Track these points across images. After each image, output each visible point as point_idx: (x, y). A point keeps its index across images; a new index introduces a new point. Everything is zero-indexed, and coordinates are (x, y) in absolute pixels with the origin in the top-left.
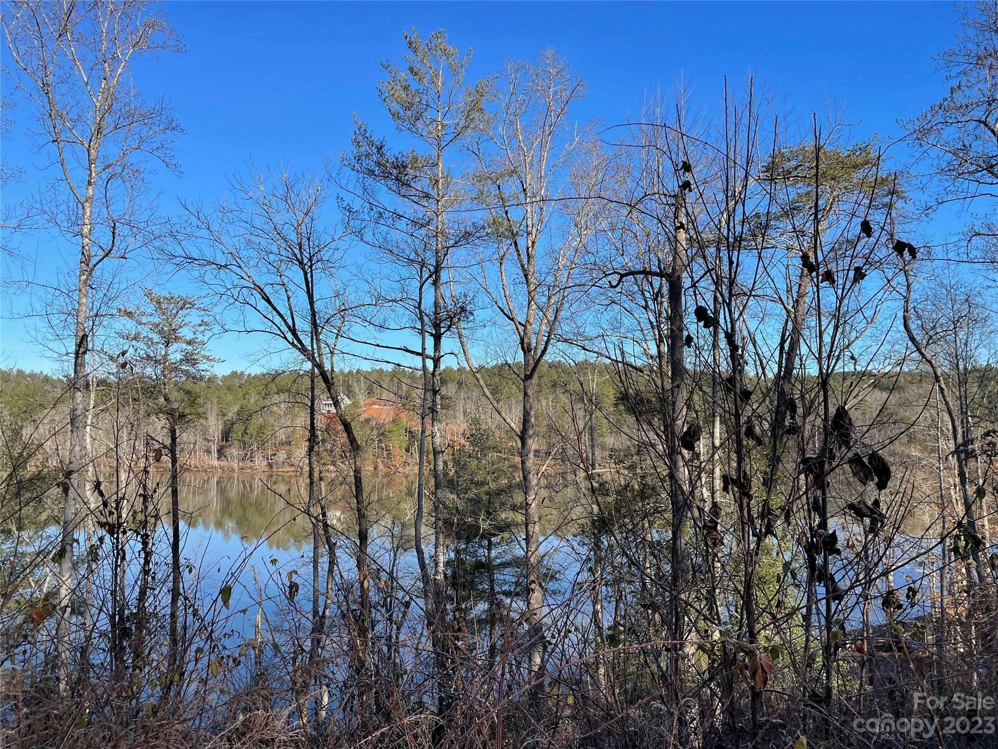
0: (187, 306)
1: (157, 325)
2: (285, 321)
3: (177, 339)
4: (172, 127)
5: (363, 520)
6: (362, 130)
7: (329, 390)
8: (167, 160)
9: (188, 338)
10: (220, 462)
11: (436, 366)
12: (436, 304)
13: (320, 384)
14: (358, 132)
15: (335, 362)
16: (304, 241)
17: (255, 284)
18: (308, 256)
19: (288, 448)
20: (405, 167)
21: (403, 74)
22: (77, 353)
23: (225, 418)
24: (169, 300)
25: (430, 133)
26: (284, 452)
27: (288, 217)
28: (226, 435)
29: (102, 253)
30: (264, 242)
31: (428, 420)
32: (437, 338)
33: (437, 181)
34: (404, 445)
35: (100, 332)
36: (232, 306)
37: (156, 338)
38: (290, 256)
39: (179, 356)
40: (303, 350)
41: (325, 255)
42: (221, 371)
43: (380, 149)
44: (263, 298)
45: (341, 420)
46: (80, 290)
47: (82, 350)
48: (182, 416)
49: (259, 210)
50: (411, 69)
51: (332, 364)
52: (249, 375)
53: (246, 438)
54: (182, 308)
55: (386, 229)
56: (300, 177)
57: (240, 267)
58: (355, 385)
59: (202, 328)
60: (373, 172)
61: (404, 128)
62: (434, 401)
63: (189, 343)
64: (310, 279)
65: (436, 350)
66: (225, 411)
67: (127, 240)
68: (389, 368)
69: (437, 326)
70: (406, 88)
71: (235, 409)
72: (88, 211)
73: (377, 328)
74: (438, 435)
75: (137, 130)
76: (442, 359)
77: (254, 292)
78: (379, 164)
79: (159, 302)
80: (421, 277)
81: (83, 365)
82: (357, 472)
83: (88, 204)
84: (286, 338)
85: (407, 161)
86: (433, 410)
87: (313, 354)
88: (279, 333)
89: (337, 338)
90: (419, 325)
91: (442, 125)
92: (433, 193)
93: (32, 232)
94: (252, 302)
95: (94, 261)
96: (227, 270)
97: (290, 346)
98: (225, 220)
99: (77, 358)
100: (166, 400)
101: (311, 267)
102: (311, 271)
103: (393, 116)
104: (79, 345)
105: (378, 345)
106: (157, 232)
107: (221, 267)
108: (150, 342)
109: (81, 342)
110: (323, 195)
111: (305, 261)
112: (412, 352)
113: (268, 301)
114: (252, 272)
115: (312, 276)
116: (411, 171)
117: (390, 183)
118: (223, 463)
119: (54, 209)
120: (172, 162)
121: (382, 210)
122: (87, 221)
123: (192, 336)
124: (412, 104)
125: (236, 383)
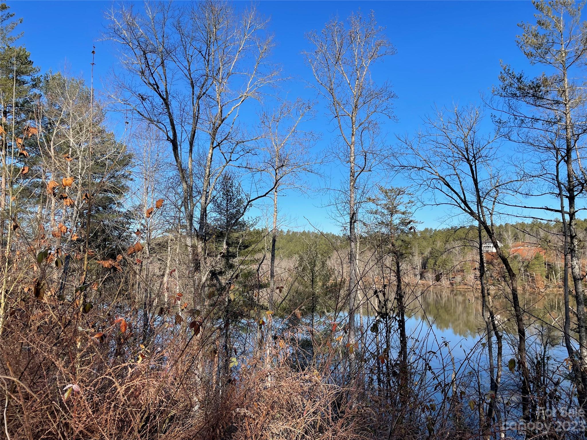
0: (401, 193)
1: (386, 205)
2: (459, 196)
3: (396, 212)
4: (392, 96)
5: (520, 323)
6: (506, 70)
7: (491, 238)
8: (390, 115)
9: (402, 211)
10: (422, 281)
11: (571, 219)
12: (569, 176)
13: (484, 233)
14: (503, 72)
15: (493, 220)
16: (470, 146)
17: (440, 177)
18: (473, 155)
19: (462, 274)
20: (539, 87)
21: (534, 27)
22: (351, 222)
23: (423, 255)
24: (391, 190)
25: (556, 60)
26: (460, 276)
27: (459, 133)
28: (424, 266)
29: (360, 170)
30: (444, 151)
31: (569, 257)
32: (571, 199)
33: (564, 91)
34: (545, 274)
35: (360, 210)
36: (427, 191)
37: (386, 212)
38: (460, 156)
39: (398, 221)
40: (472, 213)
41: (484, 153)
42: (420, 228)
43: (519, 79)
44: (445, 184)
45: (500, 256)
46: (351, 190)
47: (353, 221)
48: (402, 254)
49: (440, 133)
50: (539, 23)
52: (435, 230)
53: (436, 267)
54: (398, 195)
55: (527, 130)
56: (466, 108)
57: (430, 167)
58: (505, 233)
59: (410, 204)
60: (516, 94)
61: (535, 62)
62: (572, 243)
63: (403, 213)
64: (474, 169)
65: (570, 208)
66: (423, 251)
67: (372, 161)
69: (570, 190)
70: (536, 36)
71: (429, 249)
72: (353, 149)
73: (524, 196)
74: (577, 267)
75: (374, 102)
76: (576, 214)
77: (440, 181)
78: (519, 89)
79: (386, 193)
80: (557, 158)
81: (354, 228)
82: (514, 292)
83: (352, 146)
84: (460, 207)
85: (540, 82)
86: (572, 251)
87: (479, 215)
88: (456, 204)
89: (494, 204)
90: (557, 191)
91: (565, 53)
92: (562, 99)
93: (328, 164)
94: (439, 187)
95: (356, 175)
96: (423, 170)
97: (464, 212)
98: (421, 142)
99: (351, 225)
100: (393, 245)
101: (475, 161)
102: (475, 164)
103: (528, 55)
104: (352, 218)
105: (525, 207)
106: (386, 155)
107: (419, 169)
108: (383, 214)
109: (353, 217)
110: (480, 116)
111: (471, 158)
112: (552, 210)
113: (448, 185)
114: (438, 169)
115: (476, 167)
116: (544, 88)
117: (528, 99)
118: (424, 282)
119: (337, 151)
120: (392, 115)
121: (523, 118)
122: (353, 155)
123: (405, 210)
124: (541, 45)
125: (428, 235)
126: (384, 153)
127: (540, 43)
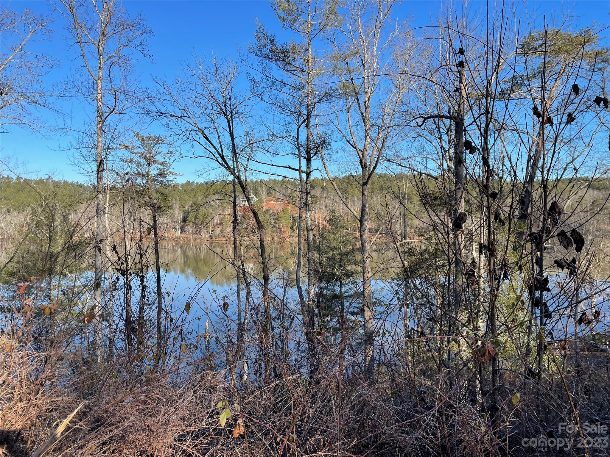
0: (160, 142)
1: (143, 154)
2: (217, 151)
3: (154, 162)
4: (147, 31)
5: (266, 269)
6: (261, 29)
7: (244, 192)
8: (144, 52)
9: (161, 161)
11: (308, 178)
12: (308, 139)
13: (239, 188)
14: (259, 31)
15: (247, 175)
16: (227, 101)
17: (199, 128)
18: (230, 110)
19: (221, 227)
20: (288, 52)
22: (98, 171)
23: (184, 209)
24: (149, 138)
25: (303, 29)
26: (219, 229)
27: (217, 86)
28: (185, 219)
29: (109, 111)
30: (203, 102)
31: (303, 210)
32: (309, 160)
33: (308, 61)
34: (290, 225)
35: (110, 158)
36: (186, 142)
37: (142, 161)
38: (219, 110)
39: (156, 172)
40: (228, 168)
41: (240, 109)
42: (181, 181)
43: (272, 41)
44: (204, 137)
45: (251, 210)
46: (98, 134)
47: (101, 169)
48: (159, 208)
49: (200, 82)
51: (246, 176)
52: (197, 183)
53: (197, 221)
54: (156, 143)
55: (276, 92)
56: (224, 60)
57: (189, 118)
58: (260, 189)
59: (169, 155)
60: (268, 56)
61: (287, 27)
62: (307, 199)
63: (162, 164)
64: (231, 125)
65: (307, 168)
66: (184, 205)
67: (124, 103)
68: (280, 179)
69: (308, 153)
71: (190, 203)
72: (100, 85)
73: (272, 154)
74: (309, 219)
75: (126, 34)
76: (311, 173)
77: (199, 133)
78: (272, 51)
79: (143, 140)
80: (298, 122)
81: (102, 178)
82: (262, 241)
83: (99, 81)
84: (218, 161)
85: (290, 48)
86: (306, 204)
87: (234, 170)
88: (214, 158)
89: (248, 161)
90: (297, 152)
91: (311, 24)
92: (306, 68)
93: (68, 99)
94: (197, 139)
95: (105, 116)
96: (182, 120)
97: (221, 166)
98: (180, 89)
99: (98, 174)
100: (149, 198)
101: (232, 117)
102: (232, 120)
103: (280, 19)
104: (99, 166)
105: (273, 165)
106: (140, 97)
107: (178, 118)
108: (139, 164)
109: (100, 164)
110: (238, 72)
111: (228, 113)
112: (293, 169)
113: (207, 138)
114: (197, 121)
115: (232, 123)
116: (292, 55)
117: (279, 63)
118: (183, 236)
119: (80, 84)
120: (148, 53)
121: (274, 80)
122: (99, 92)
123: (163, 160)
124: (292, 11)
125: (190, 188)
126: (138, 95)
127: (291, 9)
